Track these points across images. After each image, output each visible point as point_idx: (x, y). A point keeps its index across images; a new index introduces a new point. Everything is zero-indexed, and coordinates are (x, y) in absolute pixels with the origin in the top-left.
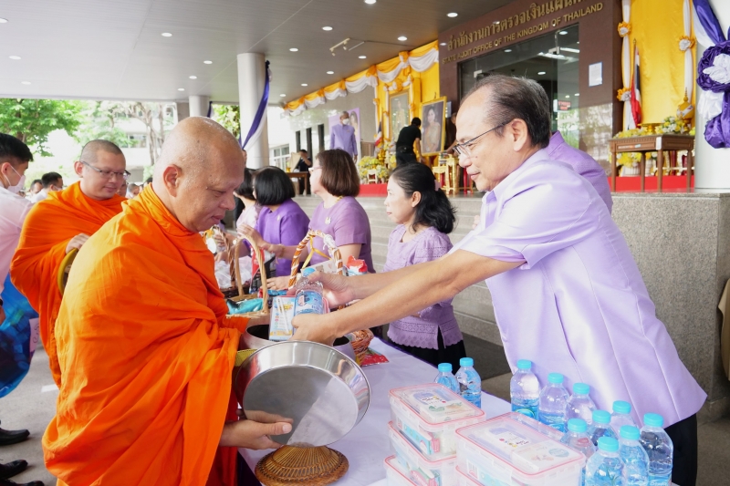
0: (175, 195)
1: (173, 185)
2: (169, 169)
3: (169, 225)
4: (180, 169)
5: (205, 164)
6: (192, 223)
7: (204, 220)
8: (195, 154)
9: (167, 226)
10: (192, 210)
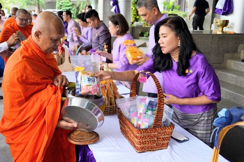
0: (39, 41)
1: (38, 37)
2: (36, 32)
3: (38, 51)
4: (40, 32)
5: (49, 30)
6: (46, 51)
7: (50, 50)
8: (45, 27)
9: (37, 52)
10: (46, 46)
